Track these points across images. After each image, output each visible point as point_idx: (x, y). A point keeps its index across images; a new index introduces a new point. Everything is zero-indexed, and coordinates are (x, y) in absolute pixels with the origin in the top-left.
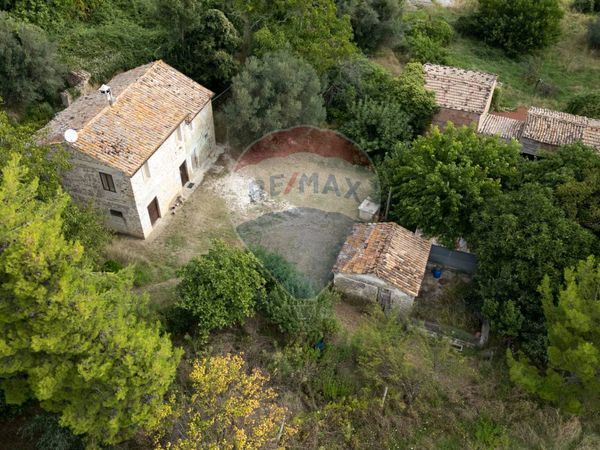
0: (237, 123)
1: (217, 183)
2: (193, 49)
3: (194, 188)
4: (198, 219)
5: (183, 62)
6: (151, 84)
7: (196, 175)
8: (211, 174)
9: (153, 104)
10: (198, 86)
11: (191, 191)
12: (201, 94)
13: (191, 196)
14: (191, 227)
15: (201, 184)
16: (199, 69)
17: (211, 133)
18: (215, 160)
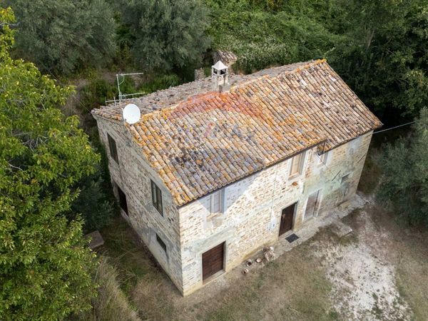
0: (402, 180)
1: (332, 251)
2: (376, 59)
3: (294, 244)
4: (276, 300)
5: (357, 73)
6: (295, 84)
7: (306, 226)
8: (327, 234)
9: (280, 109)
10: (361, 107)
11: (289, 247)
12: (362, 118)
13: (284, 256)
14: (257, 309)
15: (308, 242)
16: (375, 88)
17: (355, 176)
18: (344, 214)
